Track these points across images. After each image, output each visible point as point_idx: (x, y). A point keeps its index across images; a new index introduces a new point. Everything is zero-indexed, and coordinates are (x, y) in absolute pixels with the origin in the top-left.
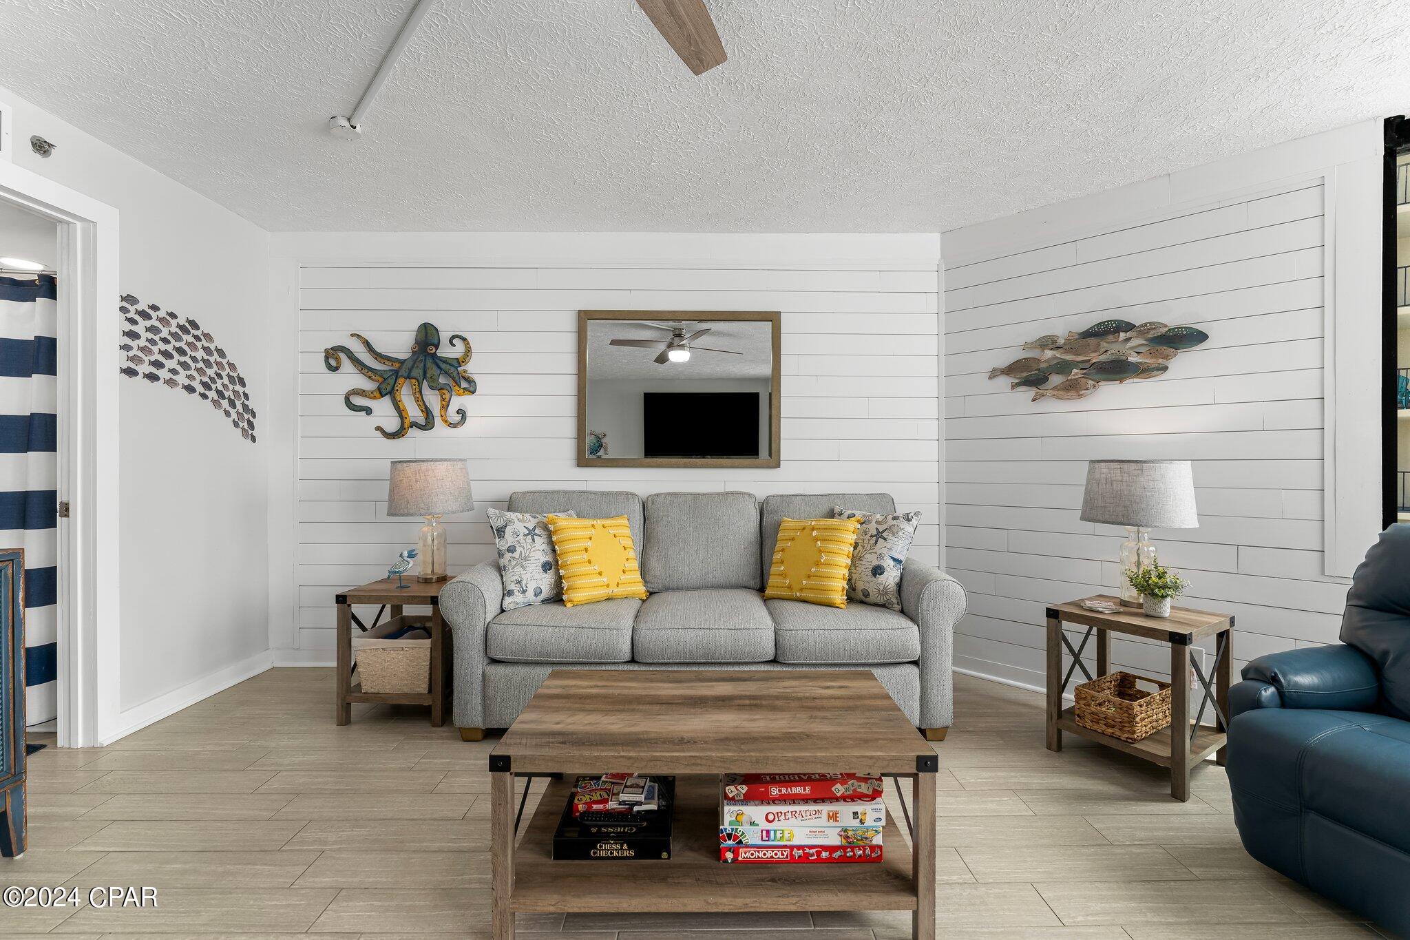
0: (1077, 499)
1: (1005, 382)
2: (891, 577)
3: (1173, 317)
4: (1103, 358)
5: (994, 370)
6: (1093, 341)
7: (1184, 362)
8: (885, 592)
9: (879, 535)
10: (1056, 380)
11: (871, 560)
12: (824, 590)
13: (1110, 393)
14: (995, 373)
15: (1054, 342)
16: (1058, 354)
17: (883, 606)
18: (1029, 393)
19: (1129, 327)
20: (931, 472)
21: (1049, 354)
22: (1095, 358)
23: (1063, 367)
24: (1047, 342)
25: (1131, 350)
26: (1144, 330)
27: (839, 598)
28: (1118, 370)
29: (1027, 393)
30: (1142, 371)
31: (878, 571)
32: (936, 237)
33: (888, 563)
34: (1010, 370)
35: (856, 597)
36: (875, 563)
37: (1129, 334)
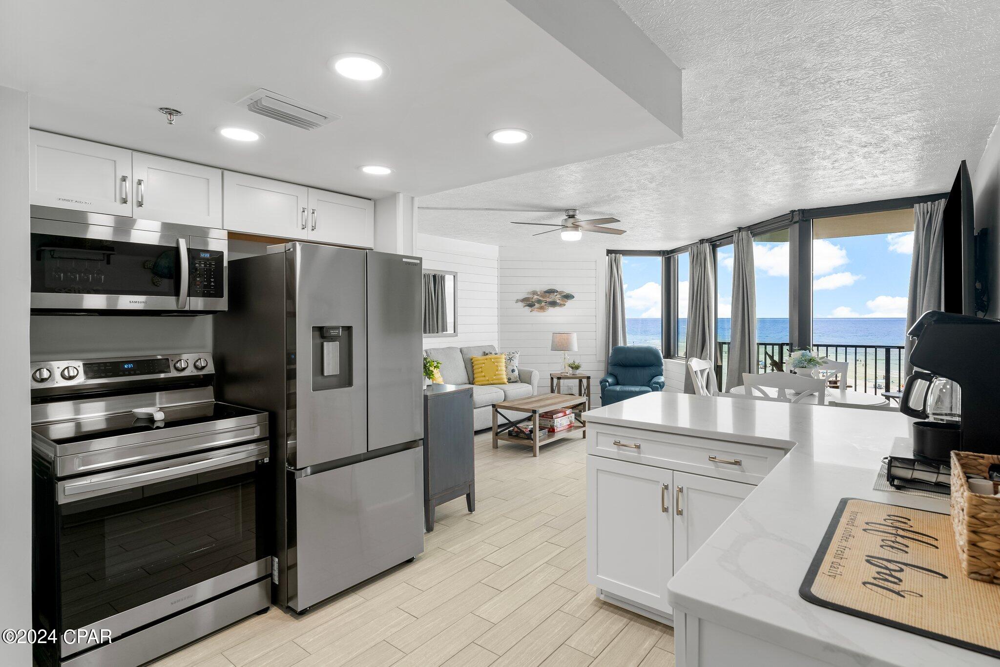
0: (549, 344)
1: (521, 304)
2: (516, 373)
3: (567, 290)
4: (550, 300)
5: (517, 300)
6: (547, 294)
7: (569, 303)
8: (517, 377)
9: (510, 359)
10: (537, 305)
11: (511, 368)
12: (501, 379)
13: (552, 311)
14: (517, 301)
15: (537, 293)
16: (538, 297)
17: (516, 382)
18: (530, 309)
19: (557, 292)
20: (496, 336)
21: (536, 297)
22: (548, 300)
23: (539, 302)
24: (534, 293)
25: (557, 298)
26: (560, 293)
27: (506, 380)
28: (553, 304)
29: (528, 309)
30: (561, 305)
31: (513, 371)
32: (497, 248)
33: (515, 368)
34: (523, 300)
35: (510, 381)
36: (512, 368)
37: (557, 294)
